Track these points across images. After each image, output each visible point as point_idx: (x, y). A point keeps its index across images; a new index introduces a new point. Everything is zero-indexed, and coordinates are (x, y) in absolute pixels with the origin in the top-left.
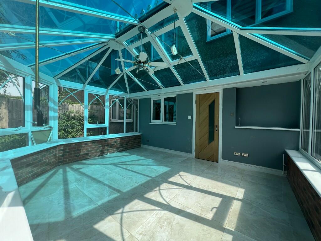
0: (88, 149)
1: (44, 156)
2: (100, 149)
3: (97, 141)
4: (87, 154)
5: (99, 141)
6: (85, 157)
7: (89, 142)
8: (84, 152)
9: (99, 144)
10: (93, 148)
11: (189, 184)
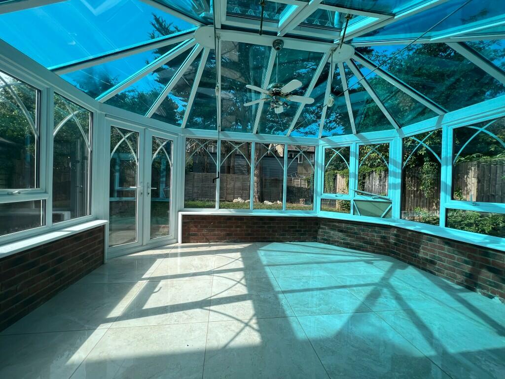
0: (433, 251)
1: (363, 230)
2: (467, 268)
3: (456, 243)
4: (432, 263)
5: (465, 246)
6: (428, 267)
7: (437, 239)
8: (427, 254)
9: (463, 254)
10: (446, 256)
11: (210, 310)
